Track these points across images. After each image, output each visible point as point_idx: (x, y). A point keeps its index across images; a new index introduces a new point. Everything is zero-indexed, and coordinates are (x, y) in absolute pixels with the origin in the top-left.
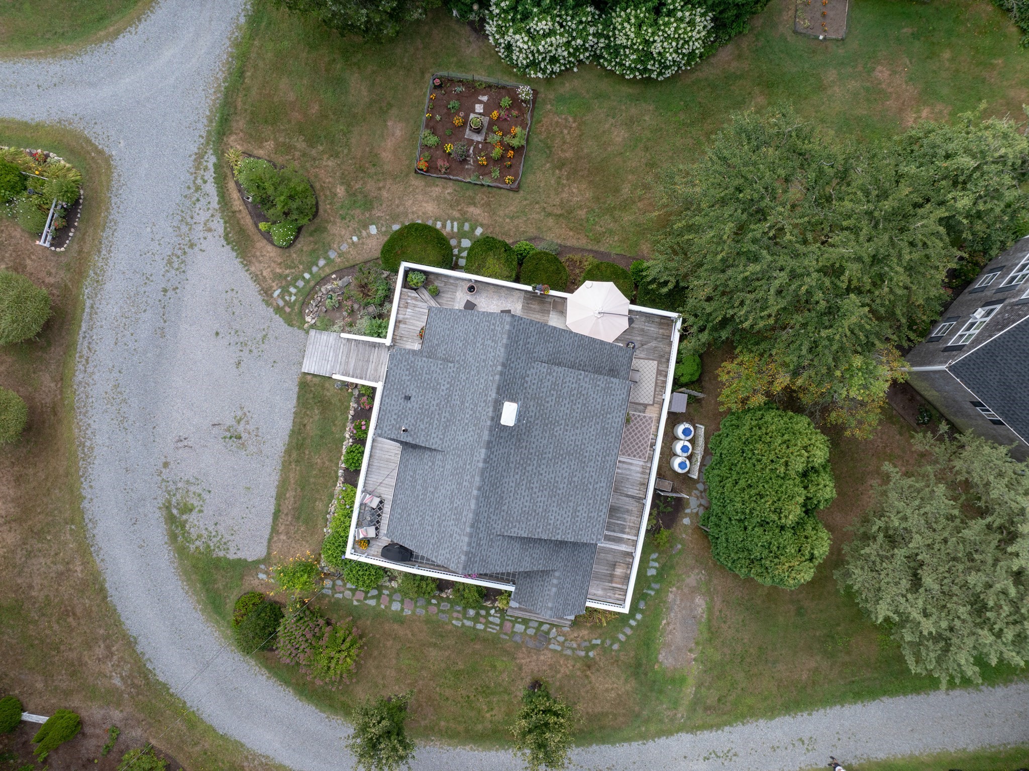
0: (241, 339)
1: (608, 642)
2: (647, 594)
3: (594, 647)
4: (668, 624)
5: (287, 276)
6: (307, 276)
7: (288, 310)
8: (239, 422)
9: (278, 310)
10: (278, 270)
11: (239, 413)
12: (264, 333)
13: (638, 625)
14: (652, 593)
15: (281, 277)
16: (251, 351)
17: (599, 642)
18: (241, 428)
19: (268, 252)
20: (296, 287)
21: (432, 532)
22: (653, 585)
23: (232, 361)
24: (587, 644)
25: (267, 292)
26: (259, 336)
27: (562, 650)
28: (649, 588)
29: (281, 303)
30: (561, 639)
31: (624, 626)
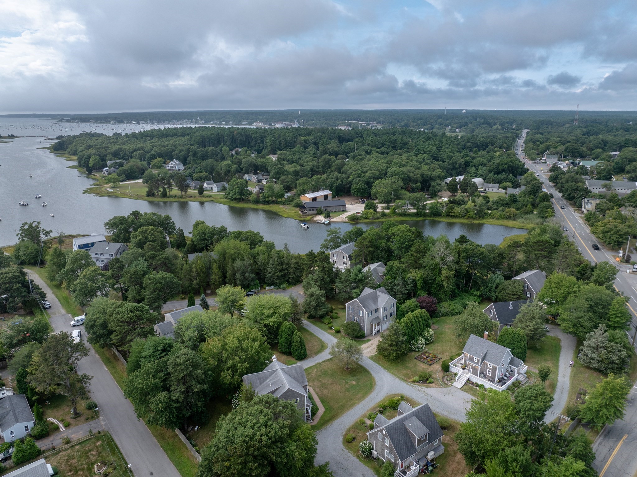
6: (441, 382)
7: (446, 387)
12: (449, 391)
20: (442, 384)
25: (440, 388)
29: (444, 387)
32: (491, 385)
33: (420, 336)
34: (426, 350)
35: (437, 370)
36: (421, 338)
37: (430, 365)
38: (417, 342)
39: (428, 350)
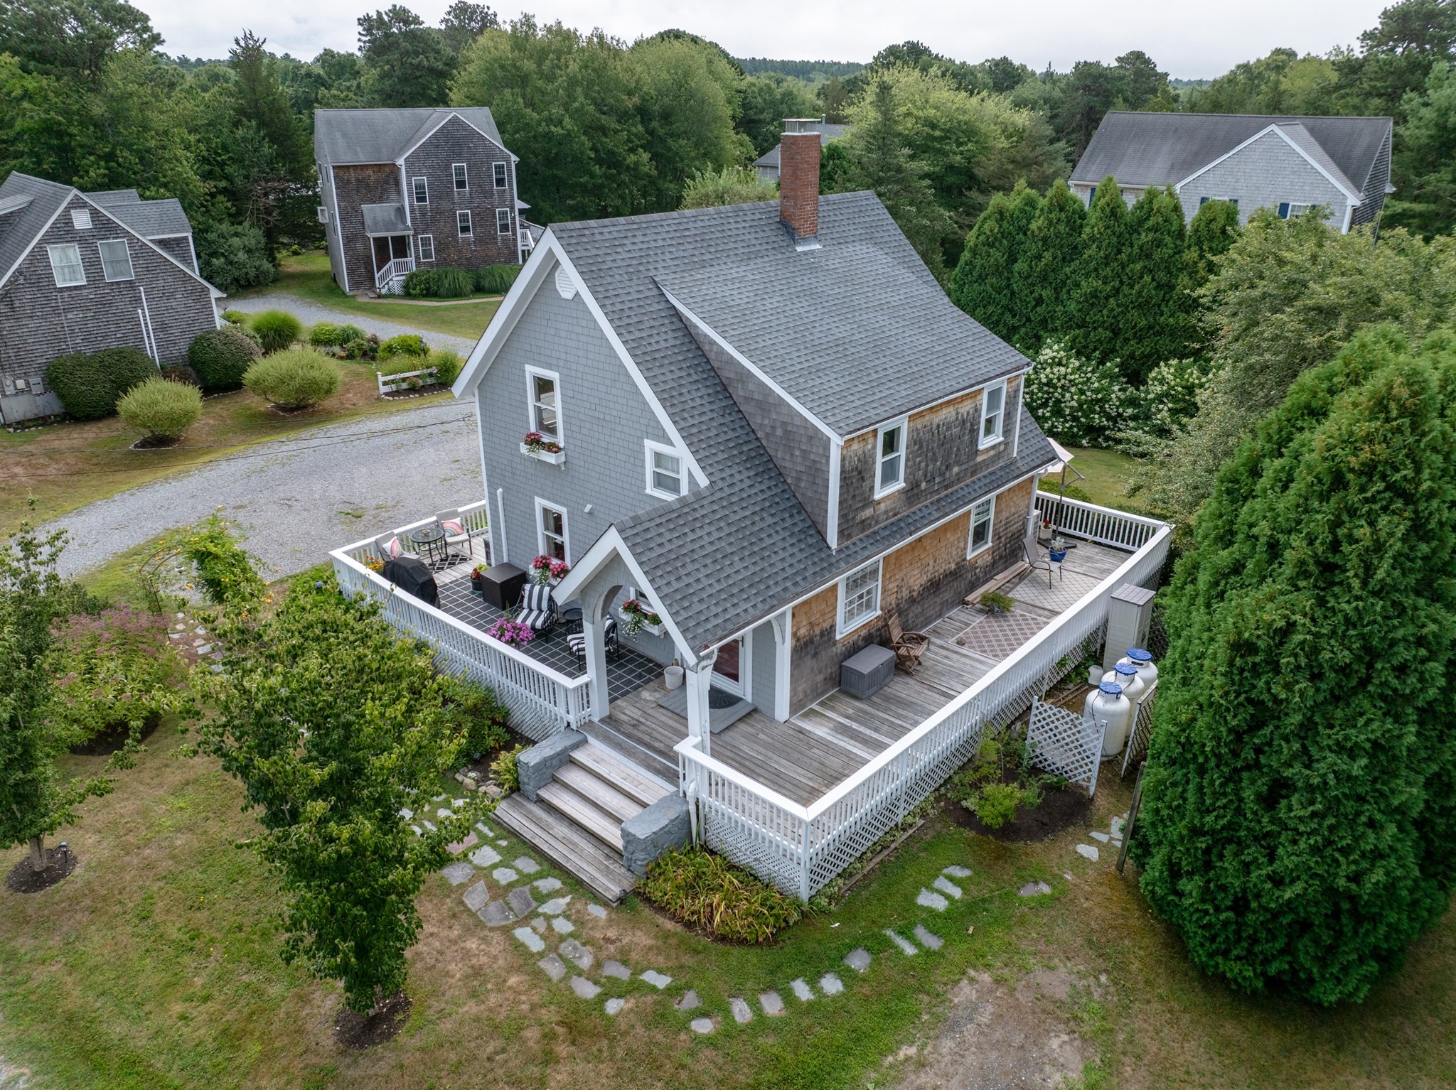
1: (690, 1000)
2: (888, 943)
3: (634, 988)
4: (922, 1065)
13: (811, 1008)
14: (910, 950)
17: (662, 982)
22: (921, 932)
24: (623, 973)
27: (541, 955)
28: (905, 933)
30: (564, 927)
31: (770, 987)
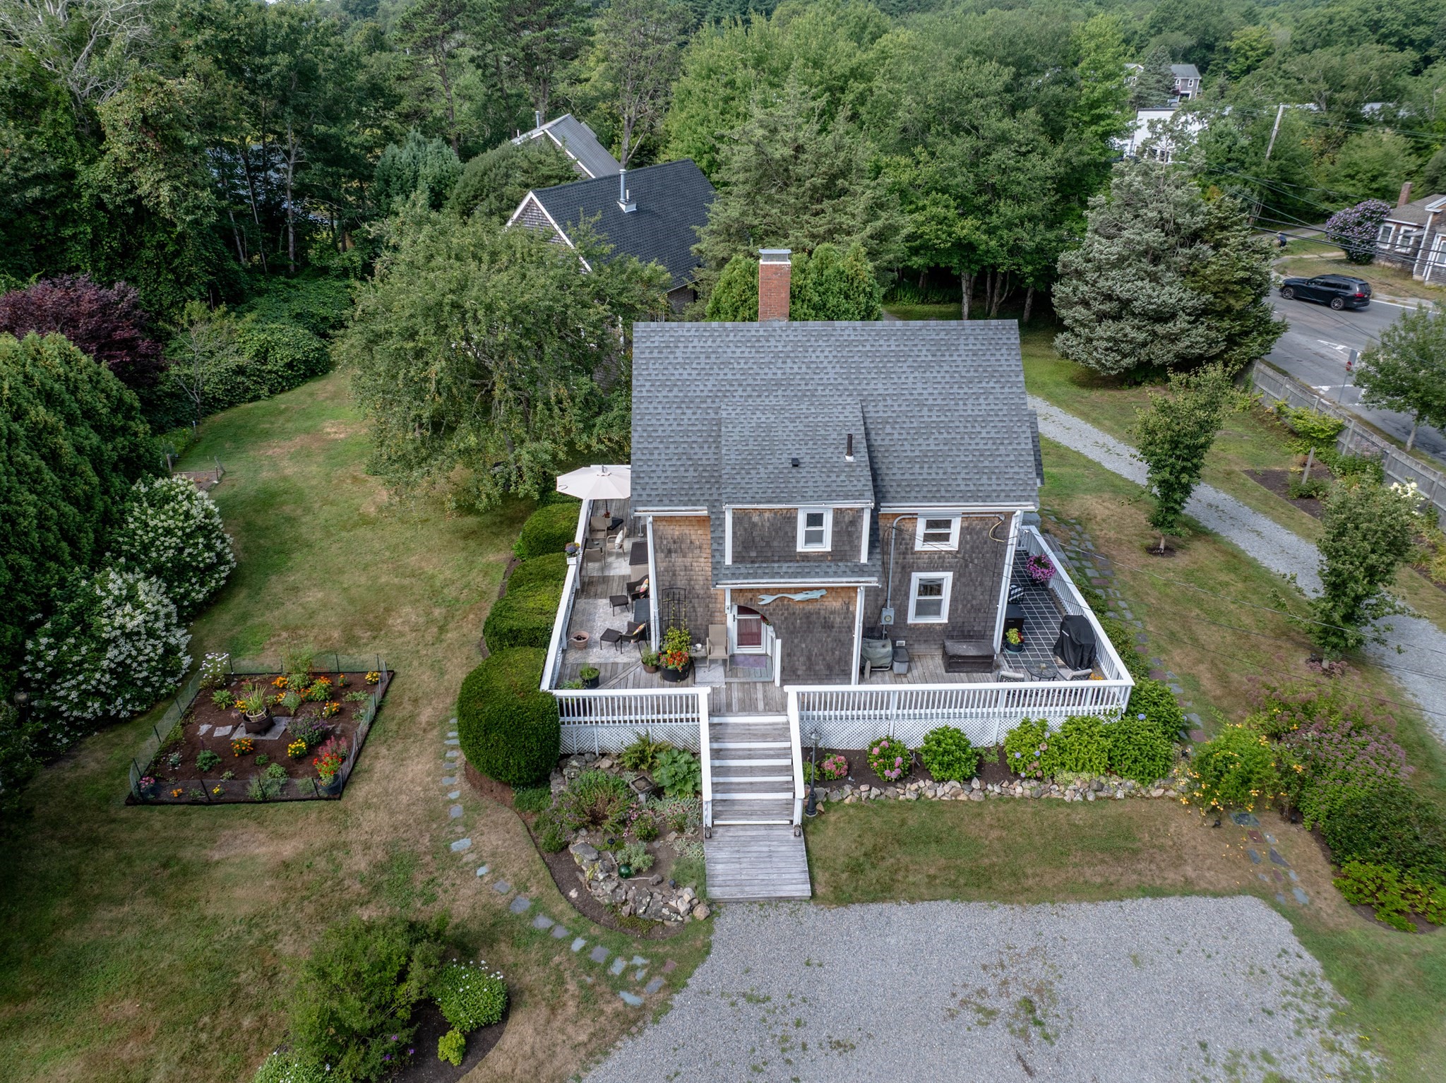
0: (774, 1053)
5: (582, 986)
6: (578, 944)
7: (671, 965)
8: (991, 1014)
9: (674, 984)
10: (571, 1008)
11: (968, 1016)
12: (742, 1002)
15: (588, 998)
16: (798, 1024)
18: (1003, 1005)
19: (522, 1042)
20: (609, 962)
21: (987, 393)
23: (839, 1063)
25: (631, 1022)
26: (756, 1012)
29: (657, 982)
32: (1015, 698)
33: (97, 564)
34: (215, 662)
35: (434, 814)
36: (116, 582)
37: (338, 789)
38: (87, 630)
39: (235, 648)
